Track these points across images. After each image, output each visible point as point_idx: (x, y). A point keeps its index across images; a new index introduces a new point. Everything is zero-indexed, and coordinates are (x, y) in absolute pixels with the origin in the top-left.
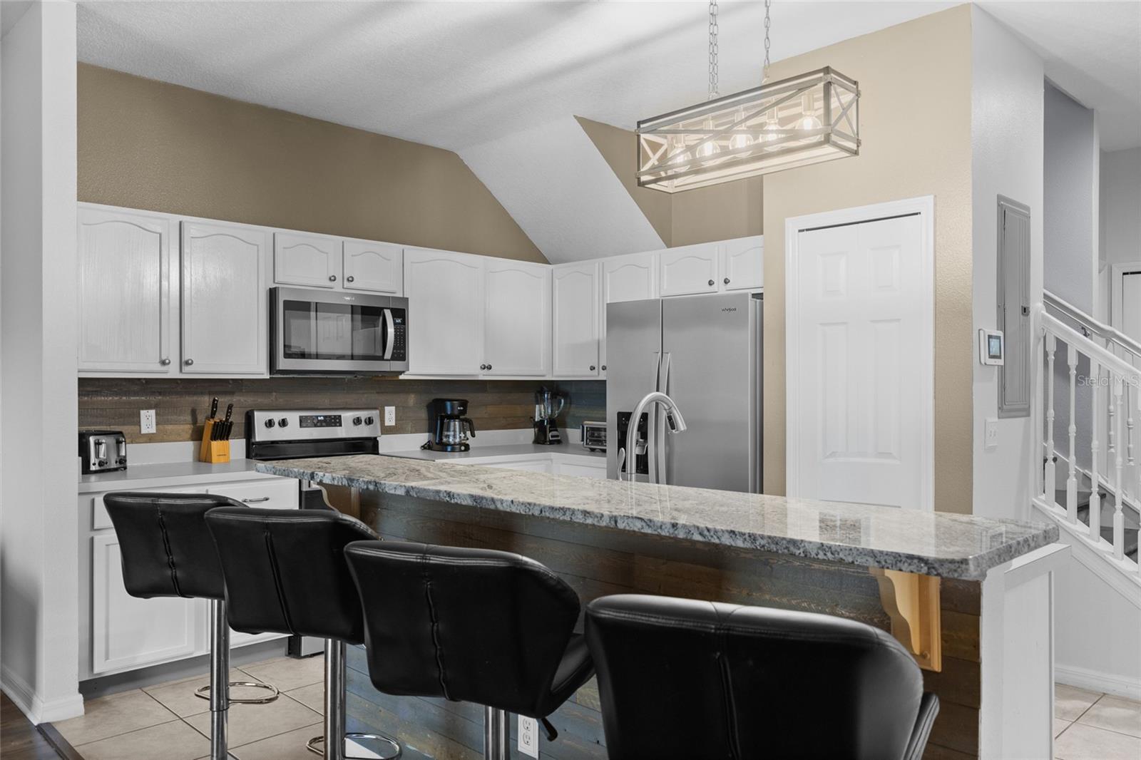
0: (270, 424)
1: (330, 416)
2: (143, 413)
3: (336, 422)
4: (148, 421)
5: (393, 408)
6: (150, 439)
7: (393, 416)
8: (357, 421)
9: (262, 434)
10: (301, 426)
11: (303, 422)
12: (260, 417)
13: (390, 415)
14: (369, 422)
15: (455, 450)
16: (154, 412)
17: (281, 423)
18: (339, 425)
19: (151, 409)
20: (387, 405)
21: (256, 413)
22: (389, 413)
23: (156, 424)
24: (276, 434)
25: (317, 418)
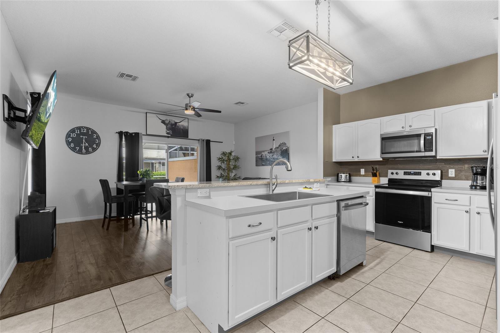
0: (392, 173)
1: (416, 172)
2: (361, 169)
3: (419, 174)
4: (363, 171)
5: (454, 170)
6: (363, 176)
7: (454, 173)
8: (428, 174)
9: (390, 176)
10: (404, 175)
11: (405, 173)
12: (390, 171)
13: (452, 173)
14: (434, 174)
15: (476, 188)
16: (364, 169)
17: (397, 173)
18: (420, 175)
19: (363, 168)
20: (450, 169)
21: (389, 170)
22: (452, 172)
23: (365, 172)
24: (395, 177)
25: (411, 172)
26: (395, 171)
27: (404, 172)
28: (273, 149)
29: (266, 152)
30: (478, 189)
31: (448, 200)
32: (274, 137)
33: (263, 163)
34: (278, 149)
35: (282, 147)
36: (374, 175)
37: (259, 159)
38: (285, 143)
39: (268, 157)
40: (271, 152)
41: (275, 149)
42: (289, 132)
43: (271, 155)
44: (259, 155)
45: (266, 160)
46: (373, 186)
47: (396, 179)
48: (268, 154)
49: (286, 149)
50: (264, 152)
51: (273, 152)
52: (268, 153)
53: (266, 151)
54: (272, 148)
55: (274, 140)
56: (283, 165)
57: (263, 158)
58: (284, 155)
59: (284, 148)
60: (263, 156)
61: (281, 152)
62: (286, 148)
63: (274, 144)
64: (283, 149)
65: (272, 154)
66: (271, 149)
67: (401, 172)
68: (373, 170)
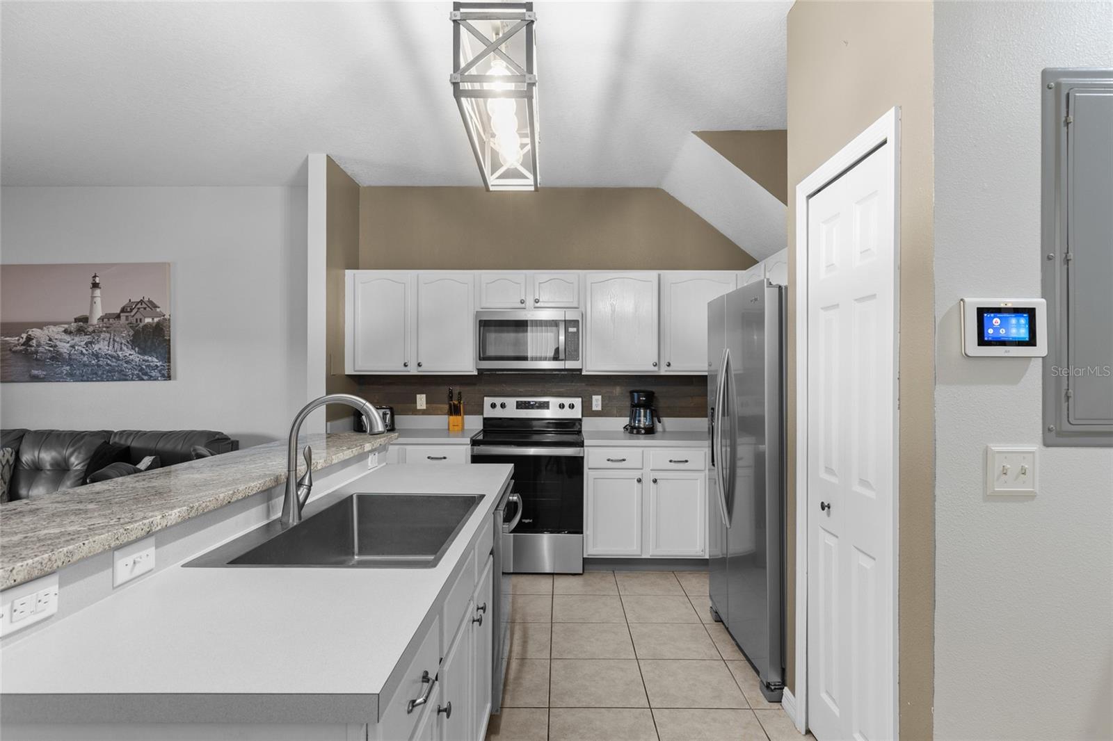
0: (493, 406)
1: (540, 402)
2: (418, 396)
3: (545, 406)
4: (421, 401)
5: (600, 397)
6: (424, 412)
7: (600, 403)
8: (562, 406)
9: (489, 413)
10: (517, 408)
11: (520, 406)
12: (488, 401)
13: (597, 402)
14: (572, 406)
15: (638, 433)
16: (424, 396)
17: (503, 406)
18: (548, 408)
19: (423, 393)
20: (594, 395)
21: (485, 398)
22: (597, 400)
23: (427, 403)
24: (498, 413)
25: (529, 402)
26: (498, 401)
27: (517, 402)
28: (94, 320)
29: (52, 328)
30: (642, 434)
31: (612, 460)
32: (95, 277)
33: (35, 372)
34: (117, 322)
35: (138, 316)
36: (454, 411)
37: (15, 352)
38: (150, 302)
39: (64, 348)
40: (80, 331)
41: (102, 319)
42: (169, 264)
43: (81, 340)
44: (13, 340)
45: (52, 358)
46: (468, 441)
47: (500, 419)
48: (67, 338)
49: (158, 323)
50: (42, 329)
51: (91, 329)
52: (66, 331)
53: (55, 324)
54: (87, 314)
55: (95, 285)
56: (143, 380)
57: (36, 352)
58: (149, 343)
59: (148, 320)
60: (34, 343)
61: (132, 333)
62: (156, 320)
63: (98, 300)
64: (141, 325)
65: (86, 339)
66: (85, 320)
67: (511, 402)
68: (451, 398)
